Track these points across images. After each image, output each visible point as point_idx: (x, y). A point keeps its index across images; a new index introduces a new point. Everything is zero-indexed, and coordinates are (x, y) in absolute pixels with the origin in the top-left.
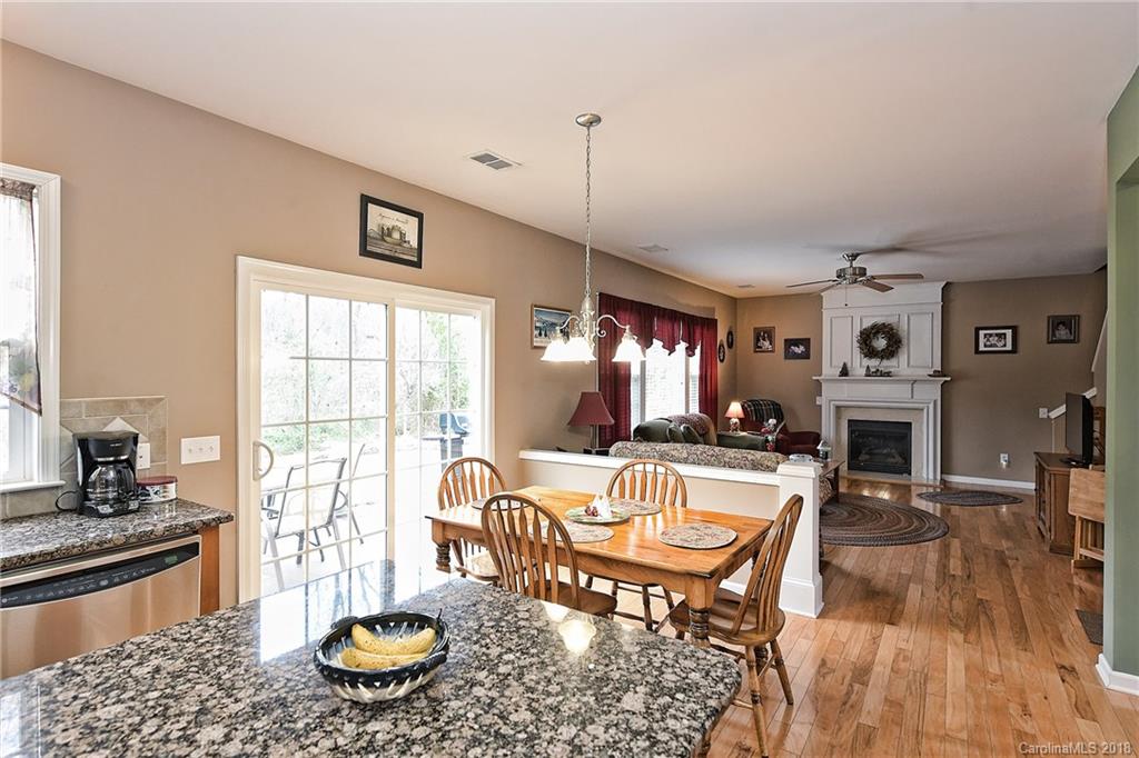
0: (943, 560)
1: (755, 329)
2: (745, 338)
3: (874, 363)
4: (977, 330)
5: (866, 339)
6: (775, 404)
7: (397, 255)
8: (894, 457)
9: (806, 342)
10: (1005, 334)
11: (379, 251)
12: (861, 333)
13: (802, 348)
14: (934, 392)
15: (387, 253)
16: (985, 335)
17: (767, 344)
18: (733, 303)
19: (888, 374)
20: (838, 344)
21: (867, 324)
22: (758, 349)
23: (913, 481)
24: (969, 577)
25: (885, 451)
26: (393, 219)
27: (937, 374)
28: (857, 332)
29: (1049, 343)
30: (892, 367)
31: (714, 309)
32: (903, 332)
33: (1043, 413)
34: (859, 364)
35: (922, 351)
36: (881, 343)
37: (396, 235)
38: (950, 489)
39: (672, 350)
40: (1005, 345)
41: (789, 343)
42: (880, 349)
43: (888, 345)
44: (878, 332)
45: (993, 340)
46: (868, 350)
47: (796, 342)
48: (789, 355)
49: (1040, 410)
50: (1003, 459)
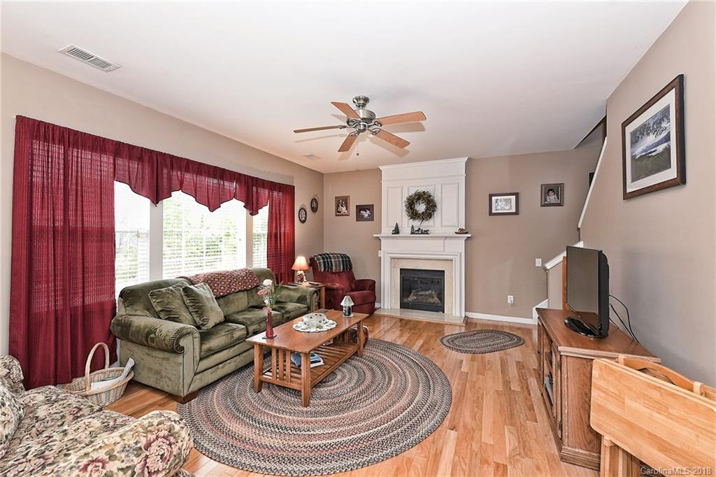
1: (336, 198)
2: (329, 206)
3: (417, 224)
4: (491, 196)
5: (411, 203)
8: (433, 298)
10: (510, 199)
12: (408, 199)
13: (368, 212)
14: (459, 245)
16: (497, 200)
17: (344, 209)
18: (319, 177)
19: (426, 232)
20: (393, 211)
21: (412, 192)
22: (338, 213)
23: (446, 320)
25: (427, 293)
27: (461, 232)
28: (405, 199)
29: (542, 206)
30: (431, 226)
32: (437, 199)
33: (538, 262)
34: (407, 224)
35: (450, 213)
36: (421, 208)
38: (471, 323)
41: (360, 208)
42: (421, 212)
43: (427, 209)
44: (418, 199)
45: (502, 204)
46: (414, 215)
47: (364, 208)
48: (359, 218)
49: (537, 260)
50: (510, 299)
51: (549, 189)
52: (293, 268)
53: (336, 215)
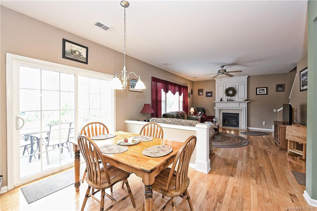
0: (248, 153)
1: (198, 89)
2: (196, 92)
3: (229, 98)
4: (257, 88)
5: (227, 91)
6: (203, 109)
7: (77, 59)
8: (234, 123)
9: (211, 93)
10: (264, 89)
11: (71, 57)
12: (226, 90)
13: (210, 94)
14: (245, 105)
15: (74, 58)
16: (259, 90)
17: (201, 93)
18: (193, 83)
19: (233, 100)
20: (220, 93)
21: (227, 87)
22: (199, 94)
23: (240, 129)
24: (256, 158)
25: (232, 121)
26: (75, 48)
27: (246, 100)
28: (225, 90)
29: (276, 91)
30: (234, 99)
31: (187, 84)
32: (237, 89)
33: (275, 110)
34: (225, 98)
35: (242, 94)
36: (231, 92)
37: (77, 53)
38: (249, 131)
39: (174, 94)
40: (264, 92)
41: (207, 93)
42: (231, 94)
43: (233, 93)
44: (230, 90)
45: (261, 91)
46: (228, 95)
47: (209, 93)
48: (207, 96)
49: (274, 110)
50: (264, 123)
51: (278, 86)
52: (190, 111)
53: (198, 95)
